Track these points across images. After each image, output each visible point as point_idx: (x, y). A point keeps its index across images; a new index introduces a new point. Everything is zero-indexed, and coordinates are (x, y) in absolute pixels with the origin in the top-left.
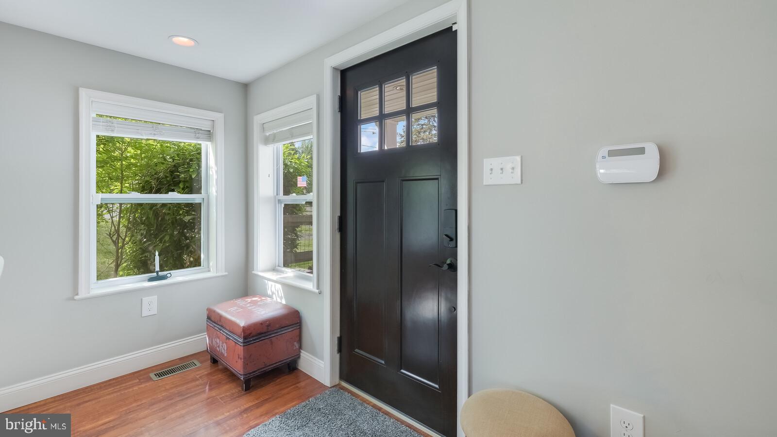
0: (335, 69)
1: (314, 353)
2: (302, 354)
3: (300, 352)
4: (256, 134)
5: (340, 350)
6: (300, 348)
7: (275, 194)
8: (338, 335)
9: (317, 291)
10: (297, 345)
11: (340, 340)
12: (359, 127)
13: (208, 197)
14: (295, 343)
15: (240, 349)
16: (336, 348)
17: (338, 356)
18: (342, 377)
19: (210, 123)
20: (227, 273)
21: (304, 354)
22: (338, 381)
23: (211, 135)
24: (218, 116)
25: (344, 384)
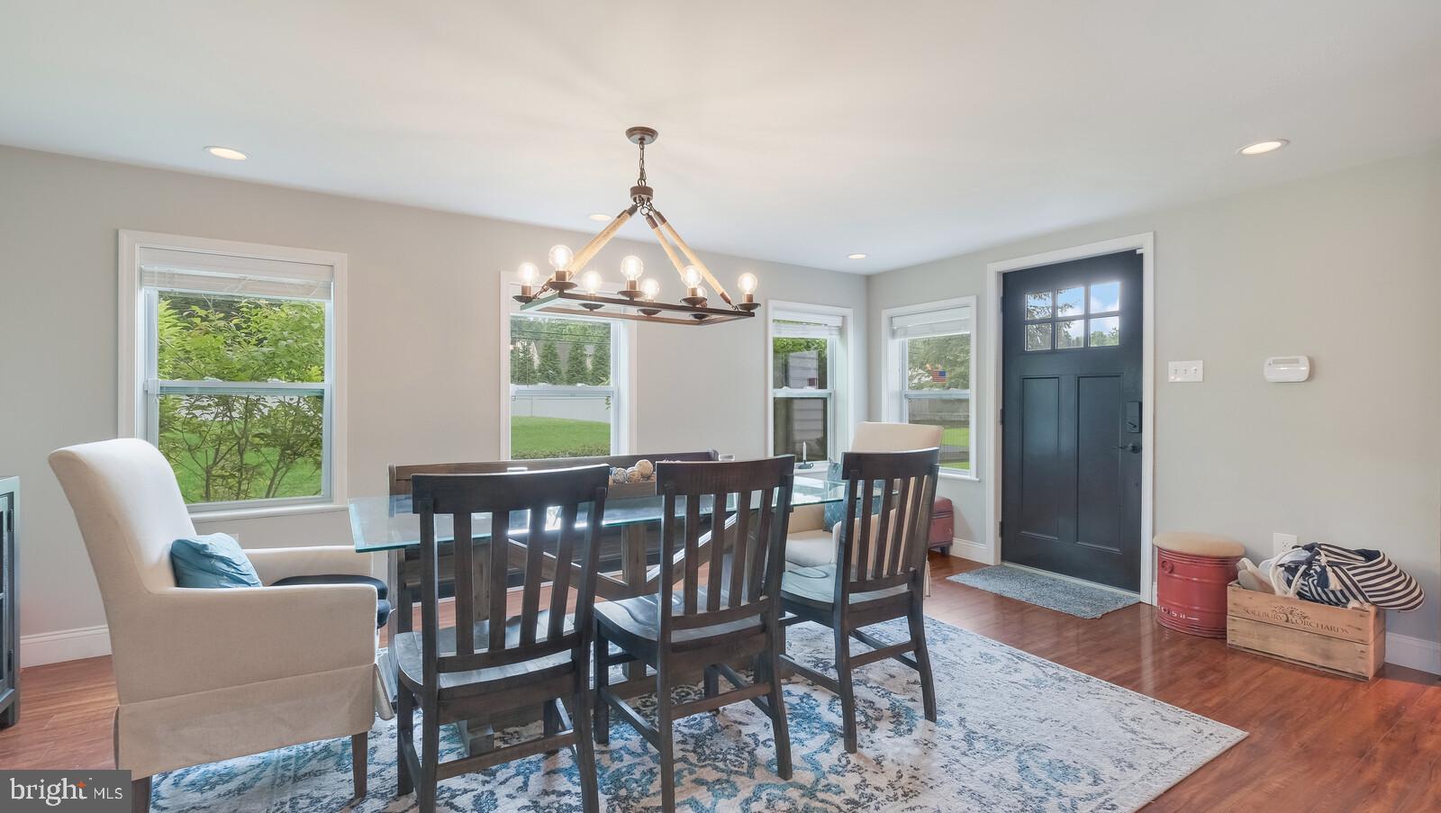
0: (997, 273)
1: (969, 536)
2: (954, 541)
4: (884, 328)
5: (1004, 534)
6: (953, 536)
7: (901, 387)
8: (1000, 520)
9: (976, 479)
11: (1003, 525)
12: (1025, 327)
13: (835, 391)
14: (950, 530)
16: (998, 532)
18: (1003, 559)
19: (842, 318)
21: (955, 541)
22: (999, 562)
23: (842, 330)
24: (848, 312)
25: (1006, 564)
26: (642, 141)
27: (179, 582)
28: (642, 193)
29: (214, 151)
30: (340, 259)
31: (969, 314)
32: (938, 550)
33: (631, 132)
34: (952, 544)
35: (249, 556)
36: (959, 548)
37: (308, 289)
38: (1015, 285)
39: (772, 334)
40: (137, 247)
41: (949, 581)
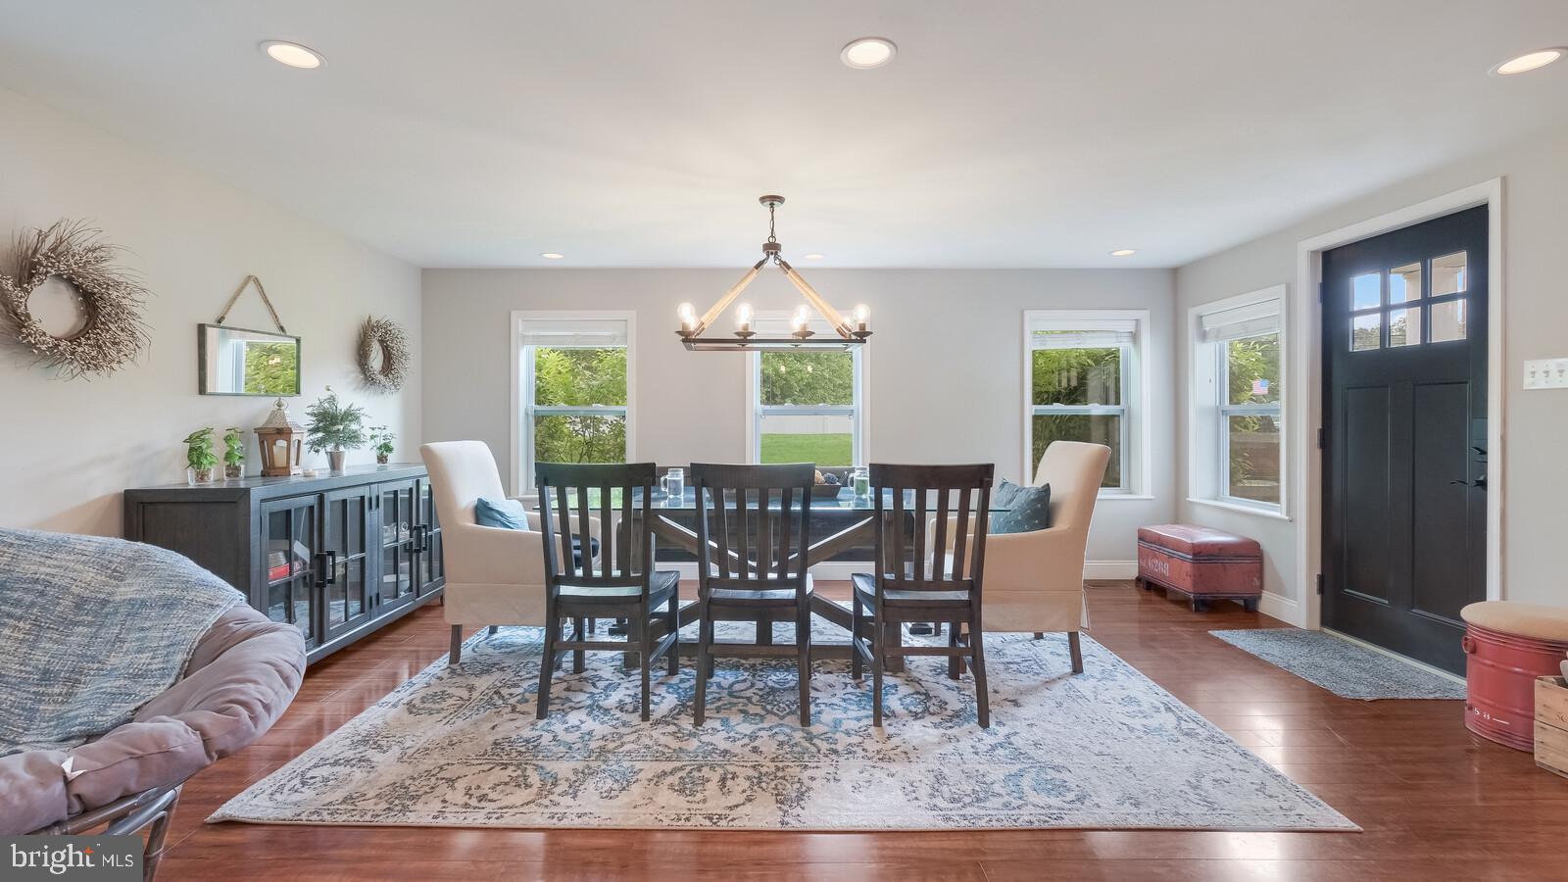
0: (1314, 253)
1: (1280, 590)
2: (1263, 595)
3: (1261, 593)
4: (1192, 331)
5: (1322, 590)
6: (1262, 587)
7: (1218, 404)
8: (1318, 572)
9: (1287, 518)
10: (1257, 583)
11: (1322, 580)
12: (1351, 320)
13: (1129, 408)
14: (1255, 579)
15: (1187, 567)
16: (1315, 587)
17: (1318, 598)
18: (1324, 622)
19: (1134, 323)
20: (1153, 497)
21: (1266, 594)
22: (1317, 625)
23: (1135, 337)
24: (1144, 315)
25: (1326, 630)
26: (772, 205)
27: (478, 522)
28: (772, 248)
29: (546, 255)
30: (631, 315)
31: (1278, 308)
32: (1242, 603)
33: (763, 199)
34: (1260, 597)
35: (528, 516)
36: (1268, 604)
37: (613, 338)
38: (1335, 265)
39: (1030, 346)
40: (520, 321)
41: (1212, 637)
